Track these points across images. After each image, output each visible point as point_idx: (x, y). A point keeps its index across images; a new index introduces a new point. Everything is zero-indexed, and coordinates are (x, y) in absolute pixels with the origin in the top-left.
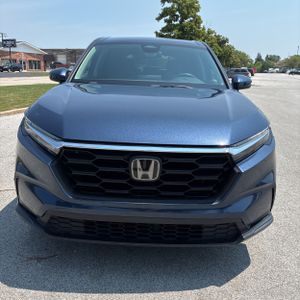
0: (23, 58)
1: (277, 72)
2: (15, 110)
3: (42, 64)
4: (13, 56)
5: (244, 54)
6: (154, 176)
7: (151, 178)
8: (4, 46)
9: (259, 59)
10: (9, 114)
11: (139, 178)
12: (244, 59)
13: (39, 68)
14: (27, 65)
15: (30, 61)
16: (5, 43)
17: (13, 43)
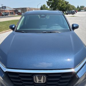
0: (8, 12)
1: (84, 11)
2: (4, 31)
3: (14, 13)
4: (5, 11)
5: (74, 6)
6: (44, 81)
7: (42, 82)
8: (3, 8)
9: (78, 7)
10: (2, 33)
11: (38, 82)
12: (73, 8)
13: (13, 14)
14: (10, 14)
15: (10, 12)
16: (3, 7)
17: (5, 7)
